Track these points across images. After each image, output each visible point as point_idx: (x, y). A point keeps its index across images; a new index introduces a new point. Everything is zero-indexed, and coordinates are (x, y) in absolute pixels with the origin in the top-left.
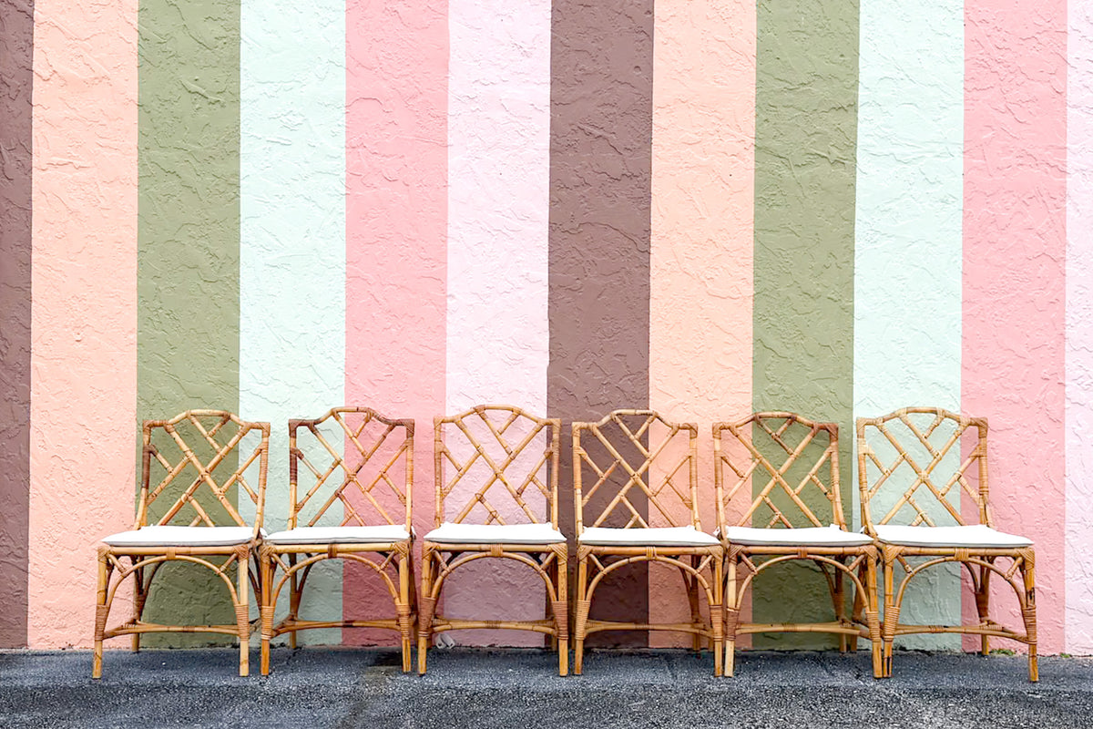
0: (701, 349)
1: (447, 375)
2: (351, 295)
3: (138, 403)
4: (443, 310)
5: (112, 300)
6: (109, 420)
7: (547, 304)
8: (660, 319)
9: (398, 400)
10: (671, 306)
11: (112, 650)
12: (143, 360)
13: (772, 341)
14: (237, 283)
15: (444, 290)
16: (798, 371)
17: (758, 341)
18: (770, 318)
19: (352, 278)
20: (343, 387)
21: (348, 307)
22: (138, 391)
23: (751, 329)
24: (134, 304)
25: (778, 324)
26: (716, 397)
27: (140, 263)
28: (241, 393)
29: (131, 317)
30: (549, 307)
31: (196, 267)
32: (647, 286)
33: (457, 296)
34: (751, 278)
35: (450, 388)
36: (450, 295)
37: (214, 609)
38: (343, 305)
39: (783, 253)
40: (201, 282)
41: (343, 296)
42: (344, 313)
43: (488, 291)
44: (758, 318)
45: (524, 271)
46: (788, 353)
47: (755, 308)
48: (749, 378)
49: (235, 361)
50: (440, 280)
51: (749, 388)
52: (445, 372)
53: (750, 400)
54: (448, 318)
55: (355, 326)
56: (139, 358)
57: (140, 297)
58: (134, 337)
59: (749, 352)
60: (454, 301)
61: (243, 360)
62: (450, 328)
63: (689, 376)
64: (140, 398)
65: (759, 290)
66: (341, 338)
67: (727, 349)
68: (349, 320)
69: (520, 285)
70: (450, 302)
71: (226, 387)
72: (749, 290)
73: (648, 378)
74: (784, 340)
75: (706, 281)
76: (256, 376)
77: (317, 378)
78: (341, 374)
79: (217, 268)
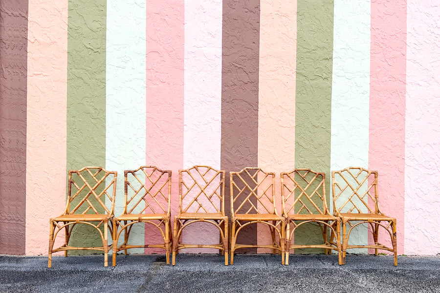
0: (277, 146)
1: (184, 154)
2: (148, 124)
3: (67, 164)
4: (182, 130)
5: (57, 125)
6: (56, 170)
7: (221, 128)
8: (262, 134)
9: (166, 163)
13: (302, 143)
14: (105, 119)
15: (183, 123)
16: (311, 154)
17: (297, 143)
18: (301, 135)
19: (148, 118)
20: (145, 158)
21: (147, 129)
22: (67, 159)
23: (294, 138)
24: (66, 127)
25: (304, 137)
26: (282, 163)
27: (68, 111)
28: (106, 160)
29: (64, 132)
30: (221, 130)
31: (89, 113)
32: (257, 123)
33: (187, 125)
34: (294, 120)
35: (185, 159)
36: (185, 125)
38: (145, 128)
39: (306, 111)
40: (91, 119)
41: (145, 125)
42: (145, 131)
43: (199, 124)
44: (297, 135)
45: (212, 117)
46: (308, 147)
47: (296, 131)
48: (293, 156)
49: (104, 148)
50: (181, 119)
51: (293, 160)
53: (294, 164)
54: (184, 133)
55: (149, 136)
56: (68, 147)
57: (67, 124)
58: (65, 139)
59: (293, 146)
60: (187, 127)
61: (107, 148)
63: (272, 155)
64: (68, 162)
65: (297, 124)
66: (144, 140)
67: (286, 146)
68: (147, 134)
69: (211, 122)
70: (185, 127)
71: (101, 158)
72: (294, 124)
73: (257, 156)
74: (306, 142)
75: (278, 121)
76: (112, 154)
77: (135, 155)
78: (144, 153)
79: (97, 113)
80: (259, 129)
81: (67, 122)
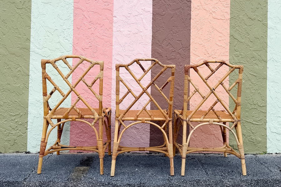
0: (210, 39)
1: (113, 47)
2: (75, 15)
4: (112, 22)
7: (152, 20)
8: (194, 27)
9: (93, 56)
10: (199, 22)
13: (237, 36)
14: (30, 9)
15: (112, 14)
17: (231, 36)
18: (236, 27)
19: (76, 8)
20: (72, 51)
21: (74, 20)
23: (229, 31)
25: (239, 30)
26: (215, 57)
28: (31, 53)
30: (152, 22)
31: (14, 3)
32: (190, 14)
34: (229, 12)
35: (114, 52)
36: (115, 16)
37: (18, 137)
38: (72, 19)
39: (241, 3)
40: (16, 9)
41: (72, 15)
42: (73, 22)
43: (129, 15)
44: (232, 27)
45: (143, 8)
46: (243, 41)
47: (231, 23)
48: (228, 50)
49: (28, 40)
50: (111, 10)
51: (228, 54)
52: (112, 46)
54: (114, 25)
55: (77, 28)
59: (228, 39)
61: (32, 39)
62: (114, 29)
63: (205, 49)
65: (232, 17)
66: (71, 32)
67: (220, 39)
68: (75, 25)
69: (142, 13)
70: (114, 19)
71: (25, 50)
72: (229, 17)
73: (190, 49)
74: (241, 36)
75: (212, 13)
76: (37, 46)
77: (62, 47)
78: (71, 45)
79: (22, 3)
80: (192, 22)
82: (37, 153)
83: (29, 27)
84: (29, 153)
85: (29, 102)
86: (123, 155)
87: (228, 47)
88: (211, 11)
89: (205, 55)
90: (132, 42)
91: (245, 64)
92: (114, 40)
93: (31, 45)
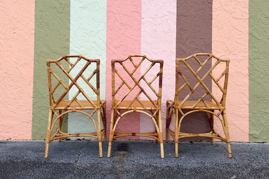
0: (231, 37)
1: (142, 45)
2: (108, 18)
3: (34, 54)
4: (140, 23)
5: (26, 19)
6: (24, 60)
7: (176, 21)
8: (216, 26)
9: (124, 54)
10: (220, 22)
11: (24, 141)
12: (37, 40)
13: (255, 34)
14: (69, 13)
15: (140, 16)
16: (264, 44)
17: (250, 34)
18: (255, 26)
19: (108, 12)
20: (106, 49)
21: (107, 22)
22: (35, 50)
23: (248, 30)
24: (34, 20)
25: (257, 28)
26: (235, 53)
27: (36, 6)
28: (70, 51)
29: (32, 25)
30: (177, 22)
31: (55, 8)
32: (211, 15)
33: (145, 18)
34: (248, 12)
35: (142, 50)
36: (143, 18)
38: (106, 21)
39: (259, 4)
40: (57, 13)
41: (105, 18)
42: (106, 24)
43: (156, 17)
44: (250, 26)
45: (168, 10)
46: (261, 38)
47: (249, 22)
48: (247, 47)
49: (68, 40)
50: (139, 13)
51: (247, 51)
52: (140, 44)
53: (248, 54)
54: (142, 26)
55: (110, 29)
56: (35, 39)
57: (35, 18)
58: (33, 32)
59: (247, 37)
60: (144, 20)
61: (71, 40)
62: (142, 29)
63: (226, 46)
64: (35, 53)
65: (251, 16)
66: (105, 32)
67: (239, 37)
68: (108, 26)
69: (167, 14)
70: (142, 20)
71: (65, 49)
72: (247, 16)
73: (211, 46)
74: (259, 34)
75: (232, 13)
76: (76, 45)
77: (97, 46)
78: (105, 45)
79: (62, 8)
80: (214, 22)
81: (35, 15)
82: (76, 140)
83: (69, 29)
84: (70, 140)
85: (69, 95)
86: (153, 142)
87: (247, 44)
88: (231, 12)
89: (226, 52)
90: (159, 41)
91: (263, 60)
92: (142, 39)
93: (71, 45)
